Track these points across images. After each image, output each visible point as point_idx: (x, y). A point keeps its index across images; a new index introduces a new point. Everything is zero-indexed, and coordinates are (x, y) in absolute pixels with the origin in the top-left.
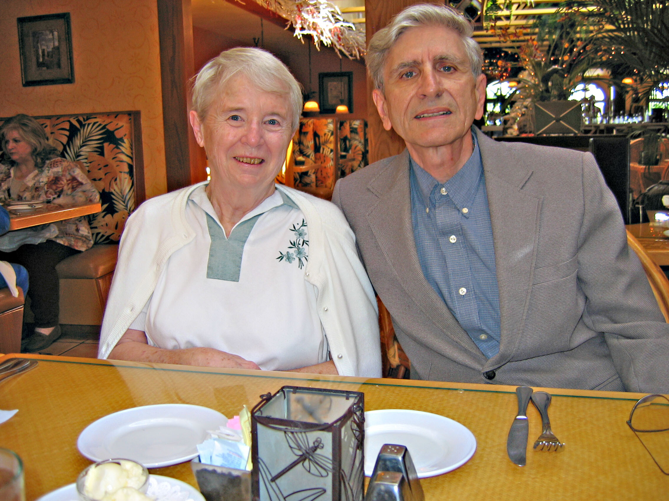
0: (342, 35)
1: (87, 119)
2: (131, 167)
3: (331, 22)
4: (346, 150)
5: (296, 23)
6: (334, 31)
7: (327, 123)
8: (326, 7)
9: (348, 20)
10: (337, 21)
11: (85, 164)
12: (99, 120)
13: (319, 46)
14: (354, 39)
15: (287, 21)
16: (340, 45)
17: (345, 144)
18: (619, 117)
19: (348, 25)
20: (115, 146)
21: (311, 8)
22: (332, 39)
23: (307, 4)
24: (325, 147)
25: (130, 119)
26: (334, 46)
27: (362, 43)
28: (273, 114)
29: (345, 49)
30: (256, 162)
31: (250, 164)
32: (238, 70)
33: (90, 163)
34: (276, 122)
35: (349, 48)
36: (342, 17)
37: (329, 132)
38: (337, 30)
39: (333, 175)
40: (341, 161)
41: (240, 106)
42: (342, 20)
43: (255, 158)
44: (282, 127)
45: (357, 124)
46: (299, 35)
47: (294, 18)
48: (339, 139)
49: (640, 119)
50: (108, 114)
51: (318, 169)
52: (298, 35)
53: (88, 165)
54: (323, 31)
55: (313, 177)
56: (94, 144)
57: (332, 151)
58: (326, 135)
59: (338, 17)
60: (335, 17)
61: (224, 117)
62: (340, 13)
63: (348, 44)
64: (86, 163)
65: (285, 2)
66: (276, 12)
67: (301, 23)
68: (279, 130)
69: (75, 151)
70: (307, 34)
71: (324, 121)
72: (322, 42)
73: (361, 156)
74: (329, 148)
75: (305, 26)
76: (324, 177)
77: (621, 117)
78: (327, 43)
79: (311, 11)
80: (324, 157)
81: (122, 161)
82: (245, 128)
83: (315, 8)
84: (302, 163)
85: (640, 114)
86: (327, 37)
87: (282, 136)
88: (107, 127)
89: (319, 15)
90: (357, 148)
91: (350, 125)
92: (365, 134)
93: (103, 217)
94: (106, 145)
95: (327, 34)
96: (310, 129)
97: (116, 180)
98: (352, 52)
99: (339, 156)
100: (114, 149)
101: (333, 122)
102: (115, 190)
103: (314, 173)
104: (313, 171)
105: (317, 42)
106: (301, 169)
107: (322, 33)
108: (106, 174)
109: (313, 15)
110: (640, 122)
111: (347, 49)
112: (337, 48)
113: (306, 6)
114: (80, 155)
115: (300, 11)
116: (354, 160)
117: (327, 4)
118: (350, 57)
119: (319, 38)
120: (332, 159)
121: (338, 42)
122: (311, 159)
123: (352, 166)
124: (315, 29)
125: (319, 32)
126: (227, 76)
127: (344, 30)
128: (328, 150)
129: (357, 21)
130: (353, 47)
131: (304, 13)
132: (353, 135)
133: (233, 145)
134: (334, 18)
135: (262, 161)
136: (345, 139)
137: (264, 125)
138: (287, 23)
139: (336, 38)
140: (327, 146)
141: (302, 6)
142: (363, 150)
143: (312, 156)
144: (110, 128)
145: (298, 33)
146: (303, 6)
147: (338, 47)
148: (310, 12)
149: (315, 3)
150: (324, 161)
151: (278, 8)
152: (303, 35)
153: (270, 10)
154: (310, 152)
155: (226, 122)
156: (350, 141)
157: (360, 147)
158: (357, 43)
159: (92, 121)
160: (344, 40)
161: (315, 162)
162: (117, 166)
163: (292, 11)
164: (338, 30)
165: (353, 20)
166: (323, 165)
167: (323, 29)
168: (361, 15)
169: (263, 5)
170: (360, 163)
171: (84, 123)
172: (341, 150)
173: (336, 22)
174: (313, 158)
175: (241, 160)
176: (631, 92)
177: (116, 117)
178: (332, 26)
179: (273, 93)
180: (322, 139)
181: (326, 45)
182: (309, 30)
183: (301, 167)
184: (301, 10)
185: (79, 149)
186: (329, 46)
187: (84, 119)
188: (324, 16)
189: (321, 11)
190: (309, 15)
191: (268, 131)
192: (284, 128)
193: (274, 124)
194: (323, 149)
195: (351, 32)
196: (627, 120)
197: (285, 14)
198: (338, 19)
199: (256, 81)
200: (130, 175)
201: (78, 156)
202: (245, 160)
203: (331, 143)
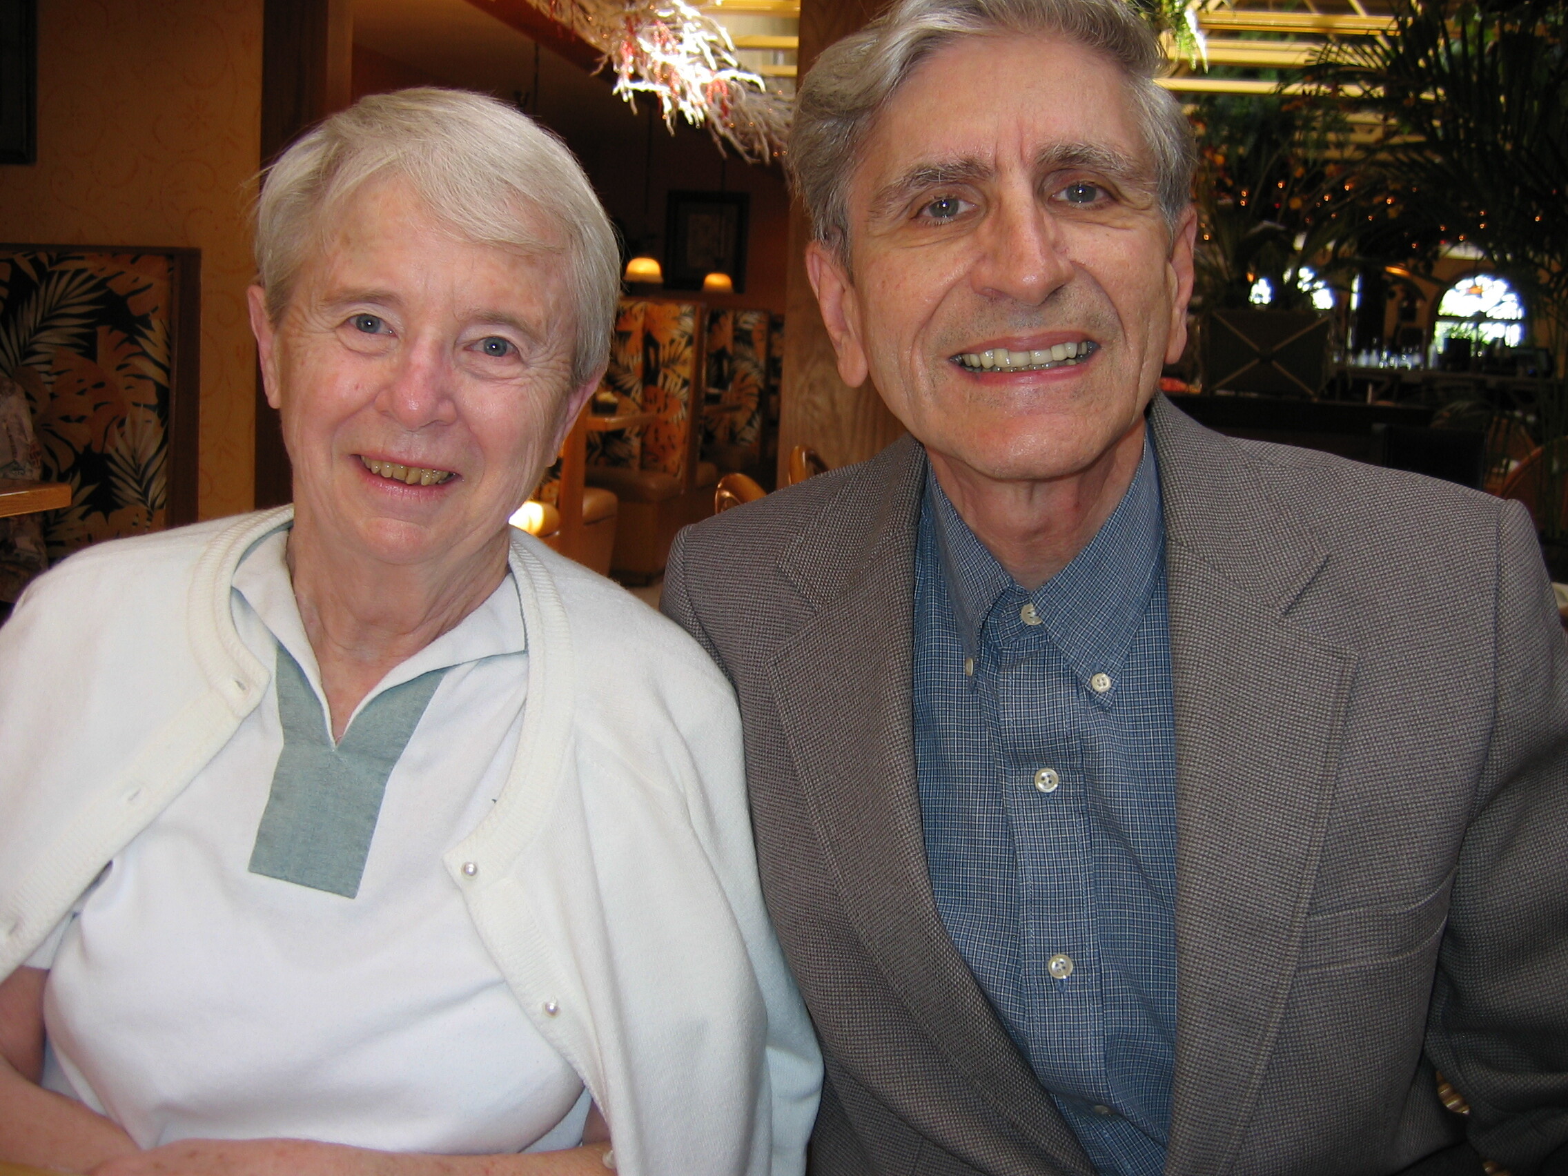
0: (732, 101)
1: (60, 260)
2: (163, 393)
3: (709, 67)
4: (720, 381)
5: (621, 62)
6: (713, 91)
7: (678, 315)
8: (698, 29)
9: (749, 67)
10: (723, 65)
11: (45, 378)
12: (89, 265)
13: (674, 123)
14: (760, 113)
15: (599, 53)
16: (726, 125)
17: (720, 368)
18: (1369, 353)
19: (748, 77)
20: (125, 335)
21: (663, 28)
22: (706, 108)
23: (652, 17)
24: (669, 373)
25: (170, 270)
26: (710, 127)
27: (780, 125)
28: (495, 319)
29: (736, 137)
30: (426, 478)
31: (402, 483)
32: (385, 162)
33: (58, 373)
34: (509, 347)
35: (745, 134)
36: (736, 59)
37: (682, 336)
38: (721, 88)
39: (684, 442)
40: (706, 409)
41: (378, 284)
42: (735, 63)
43: (421, 466)
44: (526, 365)
45: (751, 321)
46: (627, 92)
47: (619, 47)
48: (704, 356)
49: (1417, 359)
50: (115, 252)
51: (648, 427)
52: (622, 90)
53: (54, 378)
54: (687, 88)
55: (636, 443)
56: (70, 326)
57: (685, 383)
58: (675, 344)
59: (726, 56)
60: (719, 55)
61: (329, 318)
62: (731, 47)
63: (744, 125)
64: (47, 373)
65: (598, 6)
66: (573, 29)
67: (634, 62)
68: (511, 378)
69: (22, 341)
70: (646, 92)
71: (671, 309)
72: (681, 114)
73: (756, 399)
74: (679, 376)
75: (643, 72)
76: (663, 447)
77: (1374, 353)
78: (693, 117)
79: (660, 35)
80: (667, 396)
81: (142, 377)
82: (395, 360)
83: (671, 30)
84: (610, 409)
85: (1417, 348)
86: (695, 102)
87: (522, 397)
88: (110, 284)
89: (679, 47)
90: (750, 380)
91: (735, 322)
92: (769, 346)
93: (83, 517)
94: (102, 330)
95: (695, 95)
96: (636, 326)
97: (122, 423)
98: (753, 145)
99: (703, 396)
100: (122, 342)
101: (693, 314)
102: (117, 450)
103: (638, 435)
104: (637, 429)
105: (670, 112)
106: (606, 424)
107: (683, 94)
108: (96, 407)
109: (664, 46)
110: (1416, 367)
111: (741, 137)
112: (716, 132)
113: (650, 21)
114: (35, 353)
115: (633, 32)
116: (737, 408)
117: (702, 21)
118: (747, 158)
119: (675, 105)
120: (686, 405)
121: (720, 117)
122: (634, 400)
123: (733, 423)
124: (667, 81)
125: (677, 88)
126: (351, 177)
127: (737, 90)
128: (675, 382)
129: (773, 70)
130: (757, 134)
131: (644, 37)
132: (741, 348)
133: (348, 417)
134: (718, 58)
135: (450, 478)
136: (719, 356)
137: (464, 356)
138: (598, 59)
139: (717, 108)
140: (674, 371)
141: (638, 21)
142: (761, 385)
143: (637, 391)
144: (119, 287)
145: (624, 86)
146: (643, 19)
147: (721, 130)
148: (657, 38)
149: (670, 17)
150: (666, 406)
151: (578, 19)
152: (636, 92)
153: (556, 23)
154: (633, 381)
155: (332, 335)
156: (731, 360)
157: (756, 377)
158: (768, 125)
159: (72, 266)
160: (735, 116)
161: (643, 408)
162: (129, 387)
163: (612, 31)
164: (724, 87)
165: (761, 69)
166: (662, 416)
167: (685, 82)
168: (781, 57)
169: (542, 9)
170: (753, 416)
171: (49, 270)
172: (709, 384)
173: (720, 69)
174: (638, 397)
175: (375, 468)
176: (1399, 295)
177: (133, 261)
178: (707, 77)
179: (501, 246)
180: (664, 354)
181: (690, 121)
182: (653, 80)
183: (607, 420)
184: (635, 29)
185: (30, 336)
186: (698, 125)
187: (50, 259)
188: (691, 50)
189: (684, 35)
190: (654, 45)
191: (475, 376)
192: (532, 371)
193: (500, 355)
194: (666, 377)
195: (753, 96)
196: (1388, 359)
197: (594, 34)
198: (725, 61)
199: (443, 203)
200: (160, 415)
201: (27, 352)
202: (387, 470)
203: (684, 363)
